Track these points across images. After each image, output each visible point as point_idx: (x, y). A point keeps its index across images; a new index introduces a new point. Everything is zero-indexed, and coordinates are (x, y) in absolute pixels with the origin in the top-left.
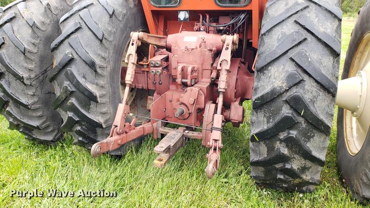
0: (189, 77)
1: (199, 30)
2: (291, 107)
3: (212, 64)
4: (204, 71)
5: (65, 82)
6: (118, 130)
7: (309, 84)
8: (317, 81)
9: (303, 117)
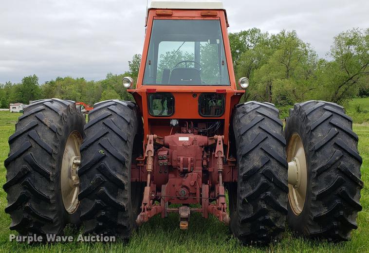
0: (189, 166)
1: (188, 133)
2: (266, 177)
3: (203, 156)
4: (198, 161)
5: (97, 175)
6: (148, 207)
7: (274, 163)
8: (277, 161)
9: (273, 182)
